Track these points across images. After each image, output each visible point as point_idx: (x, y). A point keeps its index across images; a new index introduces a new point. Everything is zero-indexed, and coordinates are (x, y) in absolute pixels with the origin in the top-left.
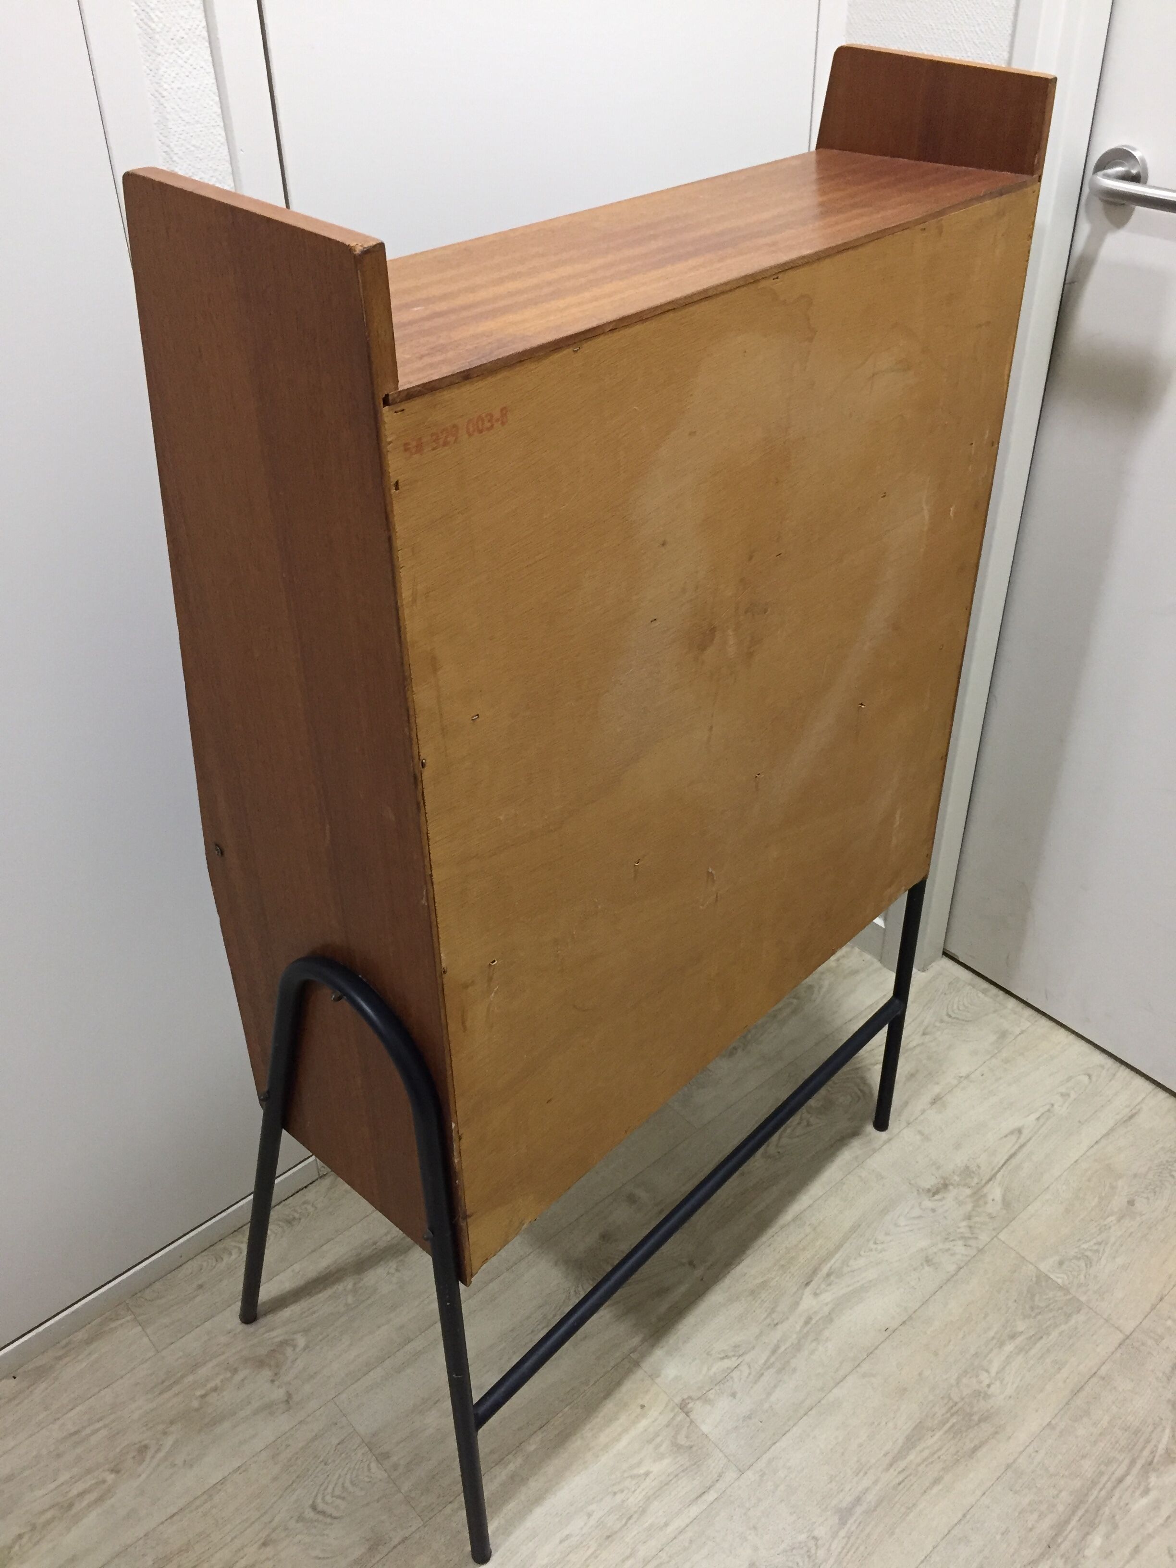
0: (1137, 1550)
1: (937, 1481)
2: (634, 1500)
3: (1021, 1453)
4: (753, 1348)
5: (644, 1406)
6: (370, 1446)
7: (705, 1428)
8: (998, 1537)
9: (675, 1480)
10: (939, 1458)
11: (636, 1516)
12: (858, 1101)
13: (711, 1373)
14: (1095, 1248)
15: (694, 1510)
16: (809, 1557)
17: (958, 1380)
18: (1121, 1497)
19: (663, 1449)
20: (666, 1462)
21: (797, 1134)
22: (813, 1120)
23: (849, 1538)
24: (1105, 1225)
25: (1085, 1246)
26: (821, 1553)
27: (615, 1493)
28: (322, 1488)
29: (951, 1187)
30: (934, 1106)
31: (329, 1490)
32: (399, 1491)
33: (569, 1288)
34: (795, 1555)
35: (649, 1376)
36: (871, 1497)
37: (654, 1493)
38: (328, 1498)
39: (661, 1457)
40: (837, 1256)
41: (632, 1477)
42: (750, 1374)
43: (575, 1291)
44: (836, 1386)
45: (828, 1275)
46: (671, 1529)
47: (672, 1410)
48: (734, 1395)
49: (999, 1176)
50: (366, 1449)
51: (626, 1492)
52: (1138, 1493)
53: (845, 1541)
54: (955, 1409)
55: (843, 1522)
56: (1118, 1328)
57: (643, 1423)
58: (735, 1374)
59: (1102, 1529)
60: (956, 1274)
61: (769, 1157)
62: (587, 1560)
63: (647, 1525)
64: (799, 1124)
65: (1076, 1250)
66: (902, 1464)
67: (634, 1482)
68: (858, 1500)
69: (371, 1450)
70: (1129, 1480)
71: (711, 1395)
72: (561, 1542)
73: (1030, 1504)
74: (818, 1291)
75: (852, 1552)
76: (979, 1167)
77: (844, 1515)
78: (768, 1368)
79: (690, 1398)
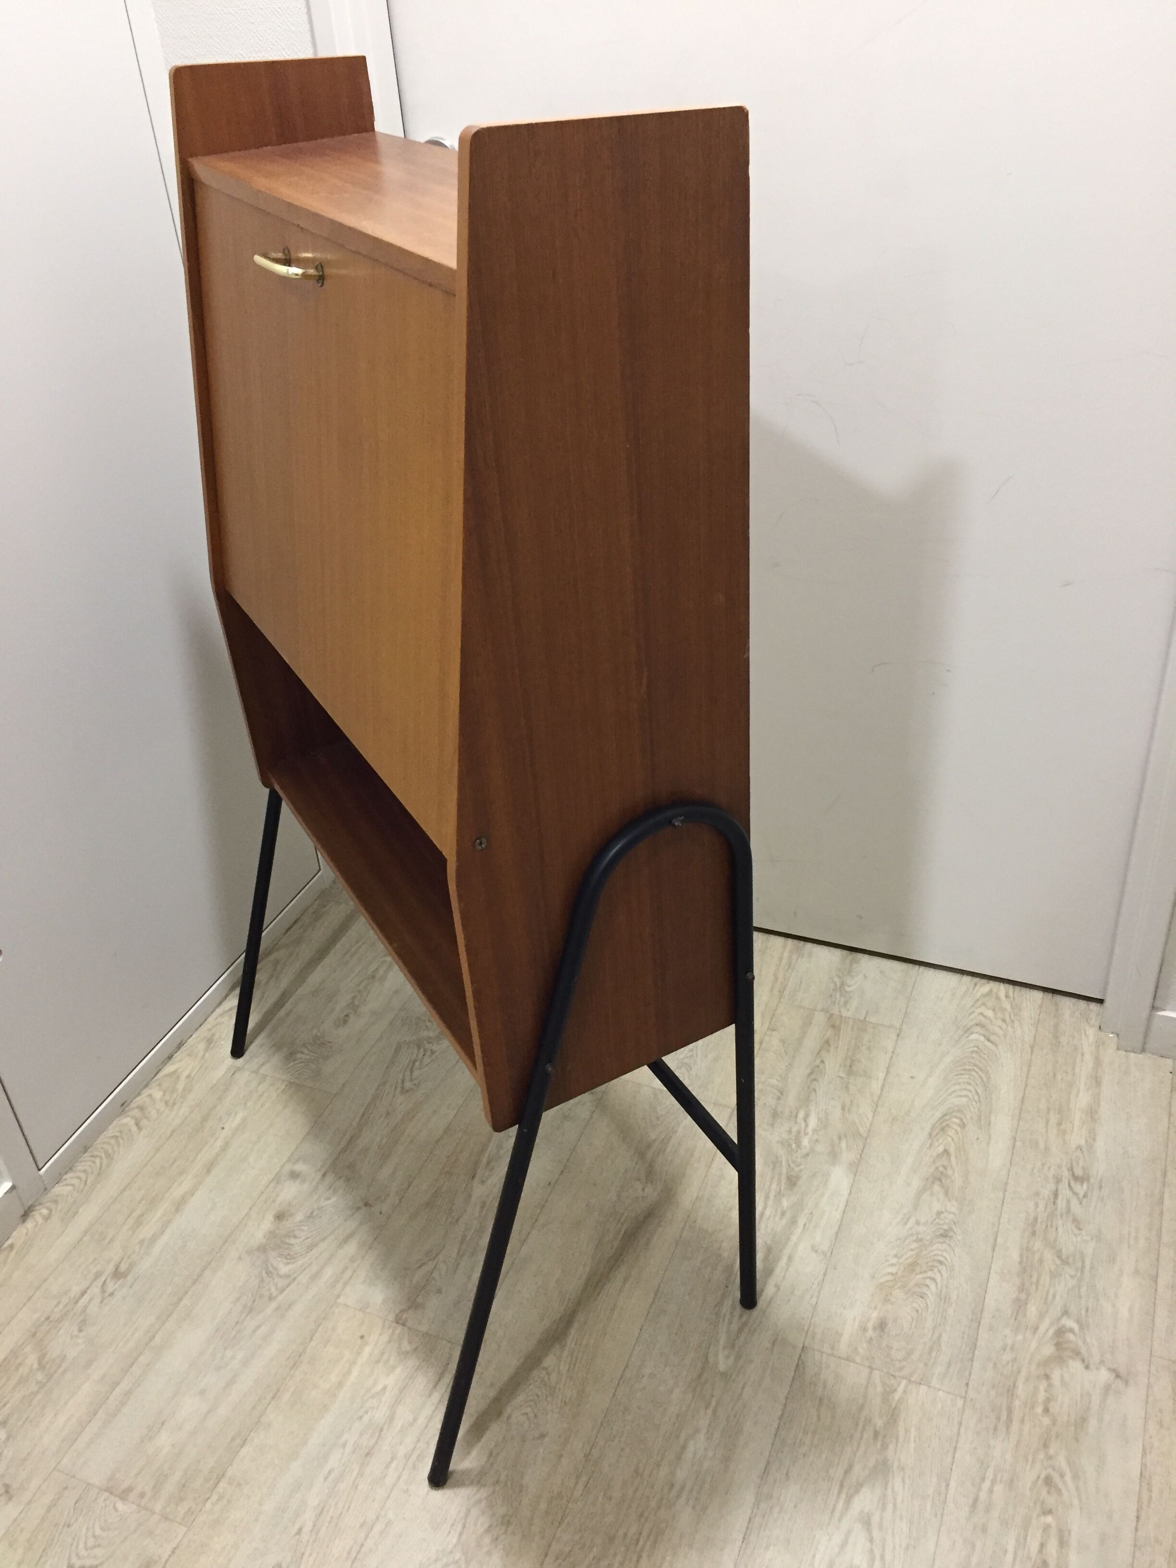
1: (626, 1279)
2: (380, 1415)
3: (683, 1228)
4: (444, 1246)
5: (364, 1336)
6: (109, 1490)
7: (425, 1328)
8: (687, 1298)
9: (411, 1381)
10: (622, 1261)
11: (386, 1427)
13: (414, 1283)
14: (690, 1054)
16: (545, 1385)
17: (619, 1196)
18: (766, 1227)
19: (391, 1362)
20: (398, 1370)
21: (426, 1063)
22: (435, 1047)
23: (572, 1354)
26: (554, 1377)
27: (361, 1417)
28: (74, 1547)
31: (81, 1545)
32: (154, 1513)
33: (260, 1272)
34: (532, 1389)
35: (359, 1310)
37: (396, 1401)
38: (83, 1553)
39: (394, 1368)
42: (447, 1269)
43: (266, 1273)
44: (523, 1245)
45: (488, 1163)
47: (390, 1328)
48: (439, 1291)
50: (106, 1494)
51: (370, 1412)
52: (778, 1216)
53: (569, 1359)
54: (623, 1219)
55: (563, 1345)
56: (724, 1106)
57: (367, 1350)
58: (435, 1274)
60: (591, 1118)
61: (407, 1091)
62: (354, 1482)
63: (399, 1427)
64: (424, 1055)
65: (677, 1062)
67: (375, 1400)
68: (569, 1322)
69: (111, 1493)
71: (420, 1300)
72: (325, 1479)
73: (702, 1262)
74: (484, 1179)
75: (577, 1365)
77: (562, 1339)
78: (462, 1256)
79: (402, 1311)
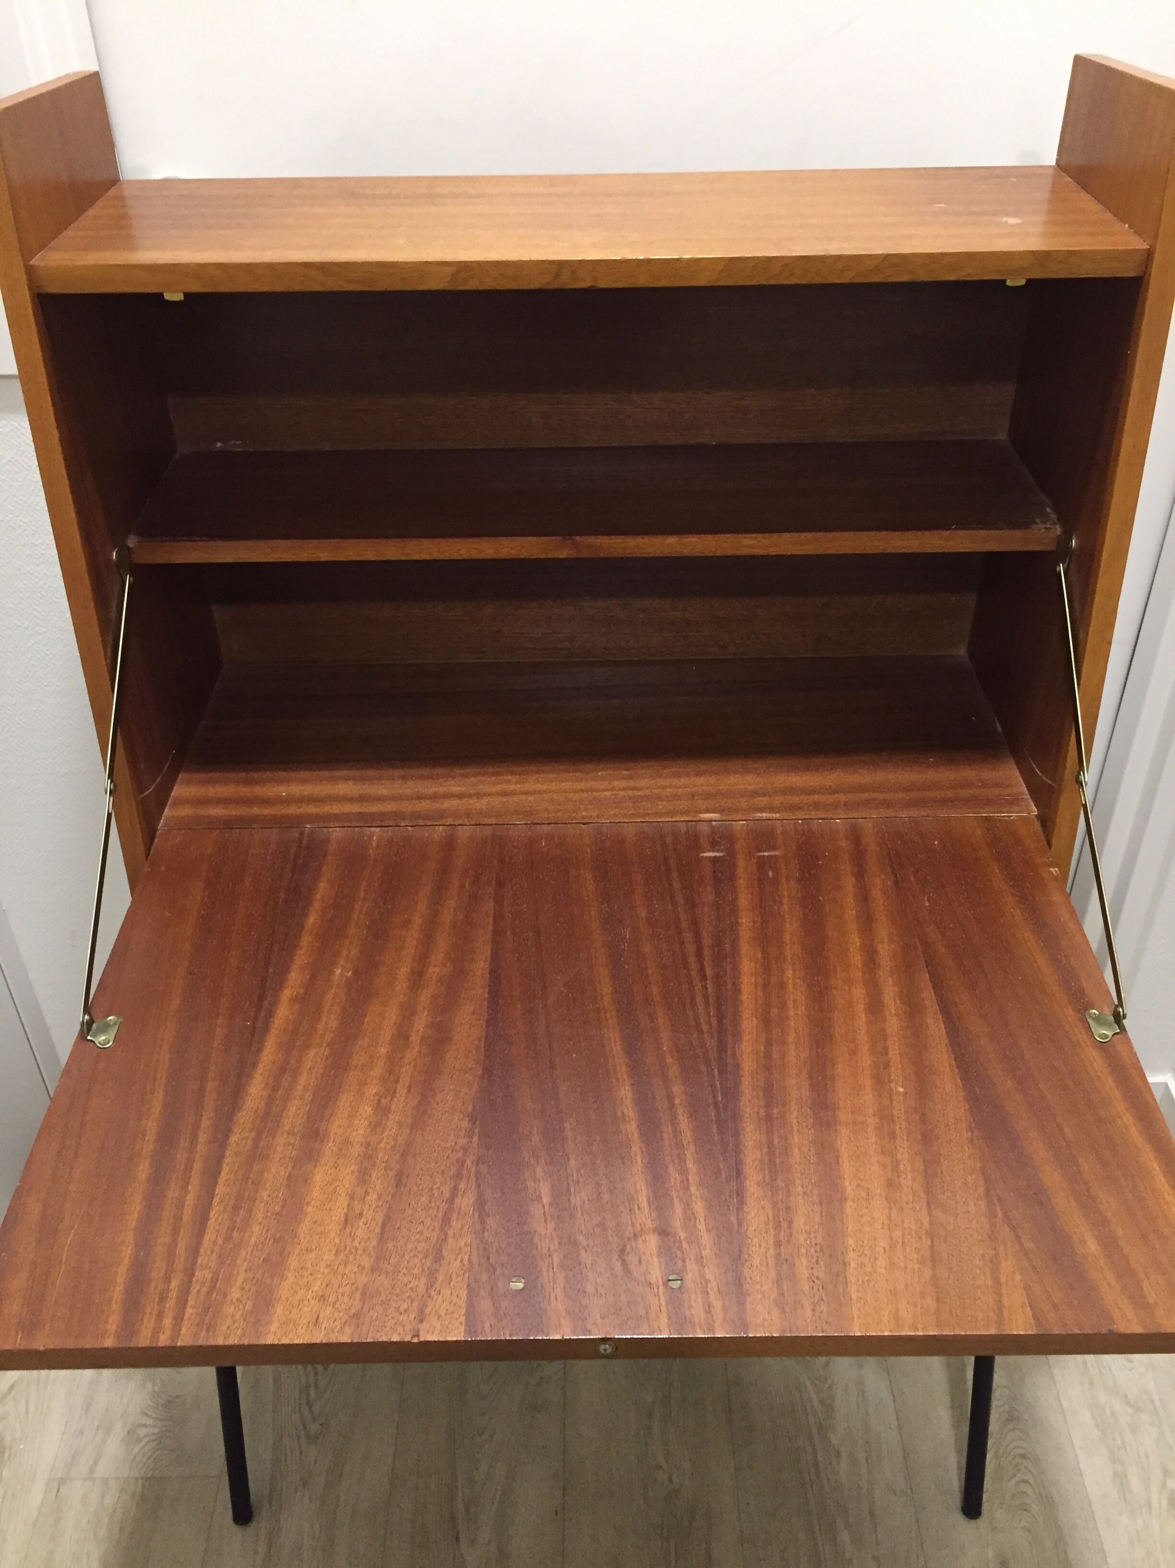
40: (459, 1482)
45: (467, 1511)
52: (834, 1462)
59: (840, 1523)
70: (820, 1455)
74: (472, 1538)
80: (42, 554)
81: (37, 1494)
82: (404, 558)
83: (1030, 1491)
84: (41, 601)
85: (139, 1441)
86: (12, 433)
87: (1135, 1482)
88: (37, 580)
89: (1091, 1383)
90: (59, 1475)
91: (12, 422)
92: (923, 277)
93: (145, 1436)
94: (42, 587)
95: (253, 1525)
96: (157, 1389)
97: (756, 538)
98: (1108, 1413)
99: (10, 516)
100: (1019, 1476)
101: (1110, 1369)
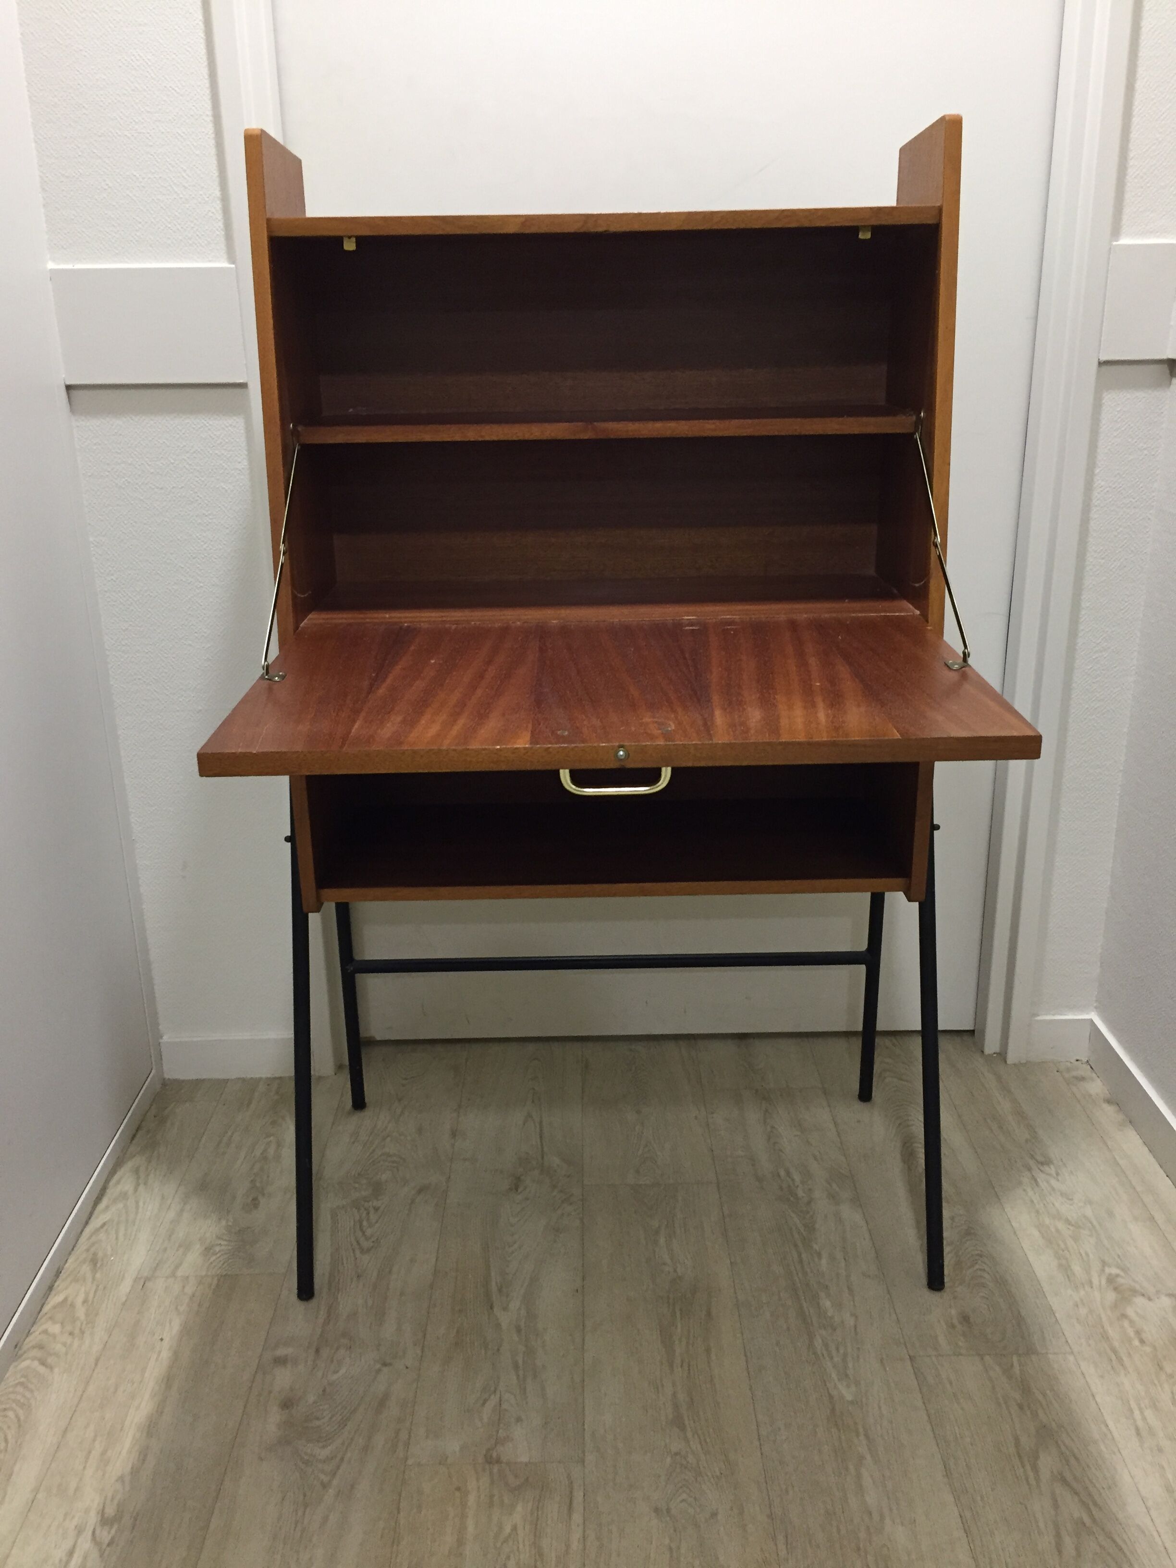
0: (850, 1289)
1: (708, 1351)
2: (525, 1554)
3: (735, 1292)
4: (499, 1378)
5: (460, 1487)
7: (524, 1459)
8: (777, 1349)
9: (540, 1513)
10: (694, 1337)
12: (398, 1170)
13: (485, 1420)
14: (646, 1150)
15: (577, 1517)
16: (686, 1468)
17: (654, 1283)
18: (811, 1270)
19: (507, 1502)
20: (519, 1508)
21: (374, 1221)
22: (376, 1203)
23: (697, 1433)
24: (638, 1134)
25: (640, 1152)
26: (691, 1458)
29: (522, 1178)
30: (457, 1138)
33: (295, 1465)
35: (439, 1465)
36: (682, 1397)
37: (535, 1536)
39: (512, 1508)
40: (493, 1274)
41: (506, 1541)
42: (515, 1396)
43: (303, 1463)
44: (583, 1352)
45: (500, 1290)
46: (575, 1545)
47: (484, 1470)
48: (519, 1420)
49: (545, 1149)
51: (512, 1556)
52: (816, 1259)
53: (696, 1436)
54: (671, 1300)
55: (683, 1428)
56: (707, 1183)
57: (472, 1499)
58: (505, 1406)
59: (822, 1295)
60: (583, 1224)
63: (554, 1561)
65: (637, 1159)
66: (678, 1361)
67: (511, 1543)
68: (676, 1406)
70: (804, 1256)
71: (502, 1433)
73: (772, 1316)
74: (504, 1306)
75: (708, 1439)
76: (527, 1153)
77: (678, 1422)
78: (524, 1381)
79: (488, 1450)
80: (210, 523)
81: (126, 1287)
82: (480, 439)
83: (986, 1275)
84: (204, 560)
85: (215, 1254)
86: (201, 429)
87: (1077, 1268)
88: (202, 543)
89: (1037, 1212)
90: (145, 1274)
91: (203, 421)
92: (806, 224)
93: (219, 1251)
94: (205, 549)
95: (314, 1302)
96: (230, 1224)
97: (714, 423)
98: (1053, 1230)
99: (191, 492)
100: (977, 1267)
101: (1053, 1205)
